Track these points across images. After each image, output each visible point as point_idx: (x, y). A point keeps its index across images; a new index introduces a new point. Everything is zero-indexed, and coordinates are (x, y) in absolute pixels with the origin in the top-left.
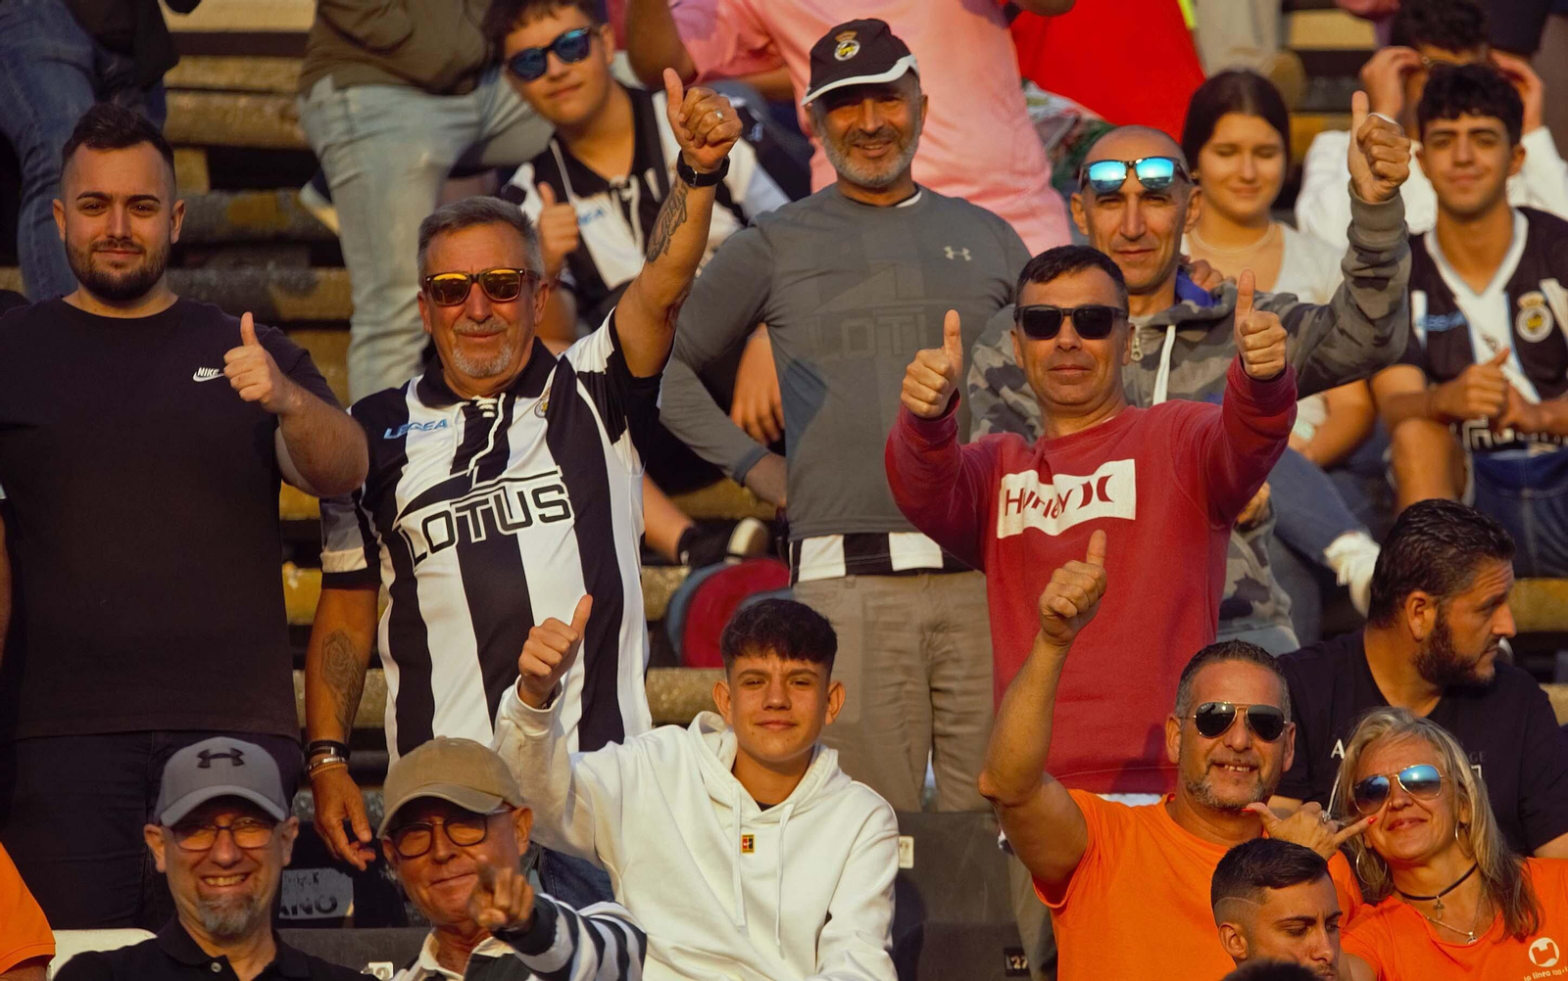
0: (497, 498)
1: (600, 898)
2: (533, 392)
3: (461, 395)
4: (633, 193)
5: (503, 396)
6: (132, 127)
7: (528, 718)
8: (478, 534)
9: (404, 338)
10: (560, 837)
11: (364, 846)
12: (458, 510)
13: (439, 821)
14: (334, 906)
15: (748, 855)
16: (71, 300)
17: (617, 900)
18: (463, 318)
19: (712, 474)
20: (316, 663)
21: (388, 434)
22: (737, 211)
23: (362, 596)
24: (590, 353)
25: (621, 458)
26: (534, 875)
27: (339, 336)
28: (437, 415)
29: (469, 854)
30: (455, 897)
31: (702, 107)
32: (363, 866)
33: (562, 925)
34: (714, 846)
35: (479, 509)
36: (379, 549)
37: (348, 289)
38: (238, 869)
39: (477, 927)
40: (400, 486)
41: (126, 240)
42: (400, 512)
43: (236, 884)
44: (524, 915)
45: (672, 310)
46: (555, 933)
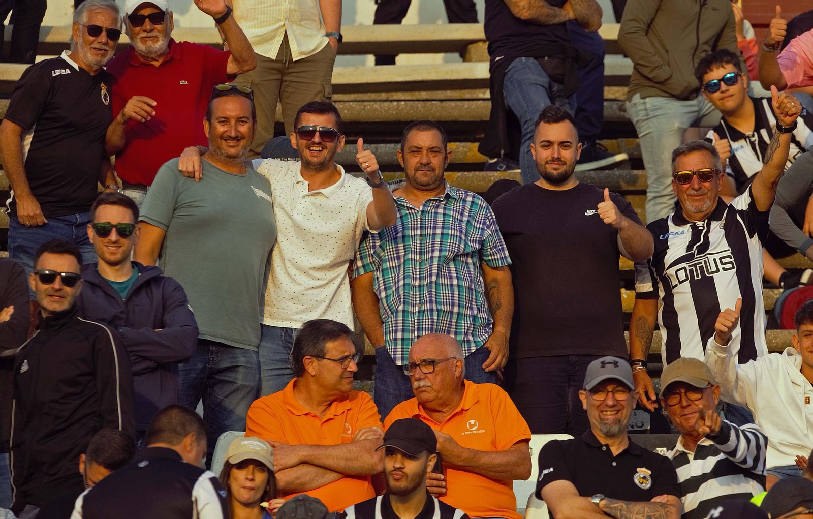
0: (705, 262)
1: (749, 422)
2: (718, 219)
3: (690, 221)
4: (755, 138)
5: (706, 220)
6: (561, 114)
7: (719, 349)
8: (698, 276)
9: (668, 197)
10: (732, 398)
11: (653, 402)
12: (689, 266)
13: (683, 391)
14: (643, 425)
15: (807, 405)
16: (537, 183)
17: (755, 423)
18: (690, 189)
19: (793, 251)
20: (634, 329)
21: (661, 237)
22: (798, 144)
23: (651, 302)
24: (741, 203)
25: (754, 244)
26: (722, 413)
27: (642, 197)
28: (680, 229)
29: (695, 404)
30: (690, 421)
31: (785, 101)
32: (653, 410)
33: (733, 433)
34: (793, 401)
35: (698, 266)
36: (658, 283)
37: (646, 178)
38: (615, 408)
39: (699, 434)
40: (666, 257)
41: (559, 159)
42: (666, 268)
43: (614, 414)
44: (717, 429)
45: (774, 184)
46: (730, 436)
